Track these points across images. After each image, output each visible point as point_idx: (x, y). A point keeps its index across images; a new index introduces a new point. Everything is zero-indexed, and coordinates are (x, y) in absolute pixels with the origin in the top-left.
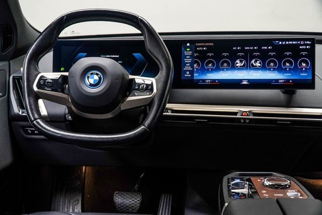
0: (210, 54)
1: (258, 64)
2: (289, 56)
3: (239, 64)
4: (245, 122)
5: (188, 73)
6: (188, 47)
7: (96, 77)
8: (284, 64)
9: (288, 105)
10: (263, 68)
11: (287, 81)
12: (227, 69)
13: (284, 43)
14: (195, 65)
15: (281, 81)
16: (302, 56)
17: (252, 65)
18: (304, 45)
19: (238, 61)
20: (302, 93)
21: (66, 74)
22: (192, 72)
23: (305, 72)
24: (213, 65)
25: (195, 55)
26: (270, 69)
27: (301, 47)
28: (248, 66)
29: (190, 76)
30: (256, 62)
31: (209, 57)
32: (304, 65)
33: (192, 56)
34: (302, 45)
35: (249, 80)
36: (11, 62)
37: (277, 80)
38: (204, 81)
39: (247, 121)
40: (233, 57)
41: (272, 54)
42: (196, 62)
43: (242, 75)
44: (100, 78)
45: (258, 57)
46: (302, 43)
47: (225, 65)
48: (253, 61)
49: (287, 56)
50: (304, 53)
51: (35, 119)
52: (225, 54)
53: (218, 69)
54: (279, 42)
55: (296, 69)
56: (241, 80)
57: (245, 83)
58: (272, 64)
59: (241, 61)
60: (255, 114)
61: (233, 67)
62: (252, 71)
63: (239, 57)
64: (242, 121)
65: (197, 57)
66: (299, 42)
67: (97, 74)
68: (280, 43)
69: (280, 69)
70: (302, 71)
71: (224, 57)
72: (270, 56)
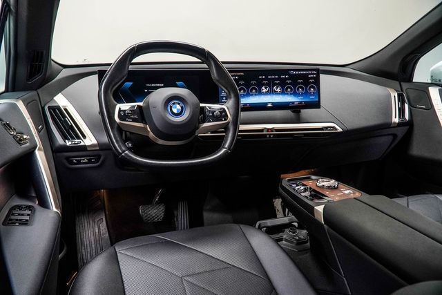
0: (242, 82)
1: (279, 90)
2: (302, 83)
3: (264, 90)
4: (270, 136)
5: (224, 98)
8: (298, 89)
9: (298, 121)
10: (283, 93)
11: (301, 102)
12: (256, 95)
13: (297, 73)
15: (296, 103)
16: (311, 83)
17: (275, 91)
18: (312, 74)
19: (263, 88)
23: (313, 95)
24: (244, 91)
26: (287, 94)
27: (309, 76)
28: (271, 92)
30: (277, 88)
31: (241, 85)
32: (312, 90)
34: (310, 74)
35: (272, 103)
36: (39, 91)
37: (293, 103)
39: (272, 136)
40: (260, 85)
41: (289, 81)
43: (267, 99)
45: (278, 84)
46: (310, 72)
47: (254, 91)
48: (275, 88)
49: (299, 83)
50: (312, 81)
51: (123, 152)
52: (253, 82)
53: (248, 95)
54: (293, 72)
55: (307, 93)
56: (267, 103)
57: (270, 105)
58: (289, 90)
59: (266, 88)
60: (277, 130)
61: (260, 93)
62: (274, 96)
63: (264, 85)
64: (268, 136)
66: (308, 72)
69: (295, 94)
70: (311, 95)
71: (252, 85)
72: (288, 84)
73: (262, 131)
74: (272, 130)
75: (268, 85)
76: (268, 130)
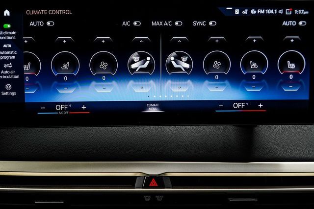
0: (65, 39)
1: (183, 65)
2: (259, 45)
3: (136, 62)
4: (152, 200)
5: (9, 86)
6: (7, 20)
8: (246, 65)
9: (247, 154)
10: (197, 73)
11: (252, 104)
12: (109, 78)
13: (245, 12)
14: (27, 68)
15: (238, 105)
16: (289, 45)
17: (170, 65)
18: (294, 17)
19: (135, 57)
22: (19, 86)
23: (294, 82)
24: (73, 66)
25: (26, 39)
26: (211, 77)
27: (285, 23)
28: (160, 70)
29: (14, 94)
30: (178, 58)
31: (61, 46)
32: (292, 66)
33: (17, 44)
34: (288, 18)
35: (162, 104)
37: (228, 104)
38: (51, 106)
39: (159, 199)
40: (123, 46)
41: (217, 38)
42: (28, 59)
43: (146, 90)
45: (183, 46)
46: (288, 12)
47: (104, 65)
48: (171, 58)
49: (251, 45)
50: (292, 38)
52: (103, 39)
53: (85, 76)
54: (233, 11)
55: (274, 78)
56: (144, 104)
57: (153, 110)
58: (217, 65)
59: (143, 57)
60: (178, 181)
61: (123, 72)
63: (136, 47)
65: (30, 46)
66: (281, 12)
68: (237, 12)
69: (235, 77)
70: (287, 82)
71: (100, 46)
72: (213, 45)
73: (130, 181)
74: (160, 180)
76: (149, 180)
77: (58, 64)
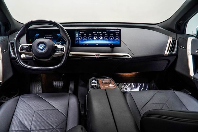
0: (85, 35)
1: (101, 38)
2: (112, 35)
3: (95, 38)
4: (97, 58)
5: (77, 41)
6: (77, 32)
7: (43, 46)
8: (110, 38)
9: (112, 52)
10: (103, 39)
11: (111, 44)
12: (91, 40)
13: (110, 31)
14: (80, 39)
16: (117, 35)
18: (117, 31)
19: (95, 37)
20: (116, 48)
21: (31, 44)
22: (79, 41)
23: (117, 41)
24: (86, 38)
25: (80, 35)
26: (105, 40)
28: (98, 39)
30: (101, 37)
31: (84, 36)
32: (117, 38)
33: (78, 35)
35: (98, 44)
36: (9, 36)
37: (108, 44)
38: (83, 44)
39: (98, 58)
40: (93, 36)
43: (96, 42)
44: (44, 47)
45: (101, 36)
46: (116, 31)
47: (90, 38)
48: (100, 37)
49: (111, 35)
50: (117, 34)
51: (20, 62)
52: (90, 35)
53: (88, 40)
55: (114, 40)
56: (96, 44)
57: (97, 45)
58: (106, 38)
59: (96, 37)
60: (101, 56)
61: (93, 39)
62: (99, 41)
63: (95, 36)
64: (96, 58)
65: (80, 36)
67: (43, 45)
69: (109, 40)
71: (90, 36)
72: (106, 35)
73: (94, 55)
75: (97, 36)
76: (97, 55)
77: (84, 38)
